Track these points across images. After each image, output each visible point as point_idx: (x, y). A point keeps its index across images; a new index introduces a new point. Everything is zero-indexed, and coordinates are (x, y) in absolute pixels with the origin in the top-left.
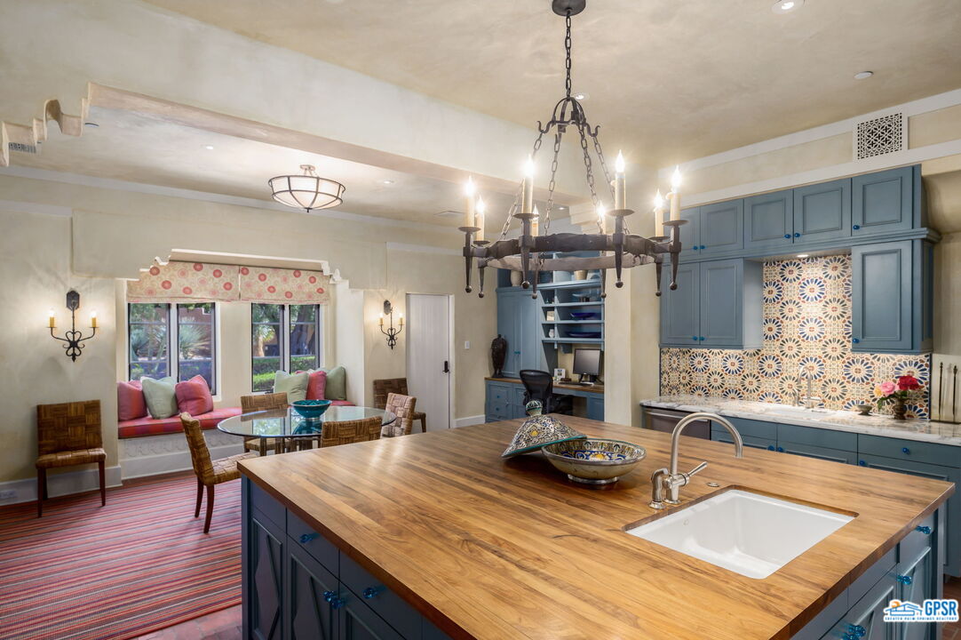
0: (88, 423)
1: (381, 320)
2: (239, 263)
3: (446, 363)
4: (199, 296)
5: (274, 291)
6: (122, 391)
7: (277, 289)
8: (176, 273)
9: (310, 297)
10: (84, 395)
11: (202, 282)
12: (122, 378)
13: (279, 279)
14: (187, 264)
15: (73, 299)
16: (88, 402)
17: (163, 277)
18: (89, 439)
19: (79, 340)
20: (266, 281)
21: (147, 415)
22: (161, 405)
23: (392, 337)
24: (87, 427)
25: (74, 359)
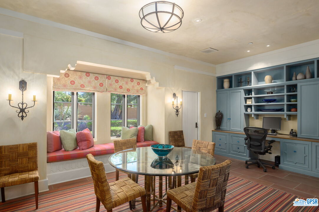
0: (30, 156)
1: (173, 102)
2: (107, 74)
3: (196, 124)
4: (88, 89)
5: (122, 88)
6: (49, 136)
7: (123, 87)
8: (77, 77)
9: (137, 91)
10: (28, 140)
11: (90, 82)
12: (49, 129)
13: (124, 83)
14: (82, 73)
15: (23, 85)
16: (30, 144)
17: (71, 78)
18: (31, 165)
19: (25, 108)
20: (119, 83)
21: (62, 149)
22: (69, 144)
23: (177, 111)
24: (29, 158)
25: (22, 119)
